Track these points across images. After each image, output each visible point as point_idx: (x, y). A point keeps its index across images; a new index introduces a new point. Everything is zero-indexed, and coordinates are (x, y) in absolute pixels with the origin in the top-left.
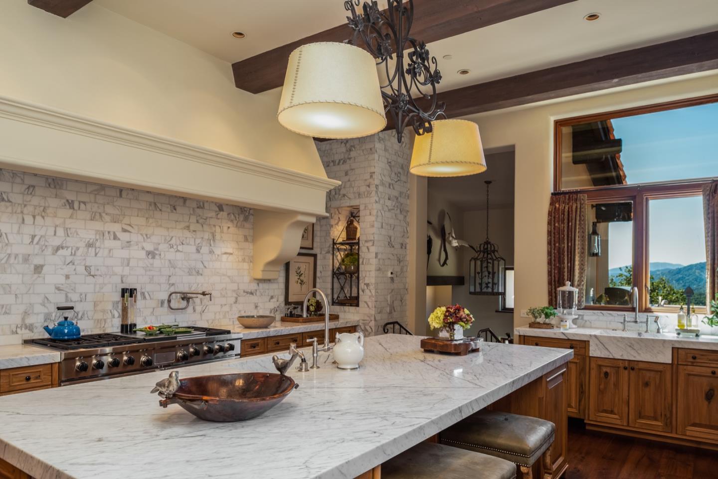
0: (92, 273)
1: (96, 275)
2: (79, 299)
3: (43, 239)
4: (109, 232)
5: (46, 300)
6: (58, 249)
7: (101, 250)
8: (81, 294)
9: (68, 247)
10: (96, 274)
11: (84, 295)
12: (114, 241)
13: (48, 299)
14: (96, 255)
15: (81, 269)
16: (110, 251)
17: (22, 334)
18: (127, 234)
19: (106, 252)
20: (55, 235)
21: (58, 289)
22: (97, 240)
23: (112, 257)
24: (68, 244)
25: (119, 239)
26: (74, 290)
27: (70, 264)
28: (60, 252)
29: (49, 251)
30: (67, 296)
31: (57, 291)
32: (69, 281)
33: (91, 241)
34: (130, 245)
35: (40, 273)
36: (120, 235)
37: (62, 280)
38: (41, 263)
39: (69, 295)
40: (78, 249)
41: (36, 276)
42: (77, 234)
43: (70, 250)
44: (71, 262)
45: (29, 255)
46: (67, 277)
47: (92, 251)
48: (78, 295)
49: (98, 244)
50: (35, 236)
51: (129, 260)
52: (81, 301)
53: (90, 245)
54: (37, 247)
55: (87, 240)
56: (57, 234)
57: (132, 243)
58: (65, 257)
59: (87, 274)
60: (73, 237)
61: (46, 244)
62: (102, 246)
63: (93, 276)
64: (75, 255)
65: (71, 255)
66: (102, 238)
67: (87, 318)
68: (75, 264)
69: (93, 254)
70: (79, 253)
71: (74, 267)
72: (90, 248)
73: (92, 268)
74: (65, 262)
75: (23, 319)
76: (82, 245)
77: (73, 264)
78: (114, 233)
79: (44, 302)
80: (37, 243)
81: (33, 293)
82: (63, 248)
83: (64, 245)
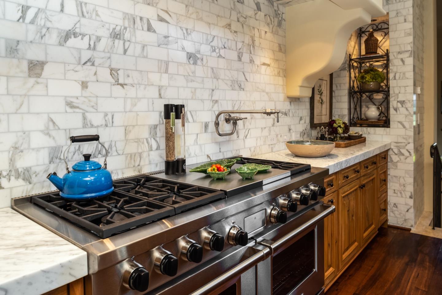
0: (121, 81)
1: (126, 85)
2: (104, 123)
3: (41, 15)
4: (141, 19)
5: (51, 124)
6: (68, 35)
7: (132, 45)
8: (106, 115)
9: (83, 35)
10: (126, 82)
11: (110, 116)
12: (149, 33)
13: (54, 123)
14: (125, 51)
15: (104, 73)
16: (143, 47)
17: (11, 188)
18: (164, 24)
19: (139, 48)
20: (62, 11)
21: (70, 105)
22: (125, 28)
23: (146, 57)
24: (84, 30)
25: (154, 31)
26: (95, 107)
27: (88, 64)
28: (72, 41)
29: (53, 38)
30: (84, 118)
31: (69, 110)
32: (87, 93)
33: (118, 28)
34: (168, 41)
35: (39, 75)
36: (155, 24)
37: (75, 90)
38: (42, 58)
39: (89, 116)
40: (99, 39)
41: (32, 80)
42: (97, 15)
43: (86, 39)
44: (89, 60)
45: (18, 42)
46: (84, 85)
47: (119, 44)
48: (102, 115)
49: (127, 36)
50: (28, 8)
51: (167, 63)
52: (106, 126)
53: (116, 35)
54: (32, 28)
55: (112, 27)
56: (66, 9)
57: (170, 39)
58: (79, 50)
59: (113, 81)
60: (91, 18)
61: (49, 25)
62: (133, 40)
63: (122, 85)
64: (94, 49)
65: (89, 48)
66: (132, 26)
67: (115, 153)
68: (96, 64)
69: (121, 50)
70: (101, 46)
71: (93, 69)
72: (117, 41)
73: (121, 73)
74: (80, 58)
75: (12, 161)
76: (104, 33)
77: (93, 65)
78: (148, 20)
79: (48, 128)
80: (32, 22)
81: (29, 113)
82: (75, 35)
83: (77, 30)
